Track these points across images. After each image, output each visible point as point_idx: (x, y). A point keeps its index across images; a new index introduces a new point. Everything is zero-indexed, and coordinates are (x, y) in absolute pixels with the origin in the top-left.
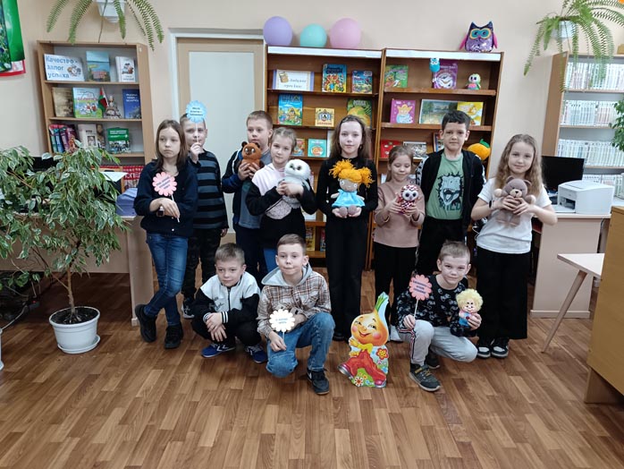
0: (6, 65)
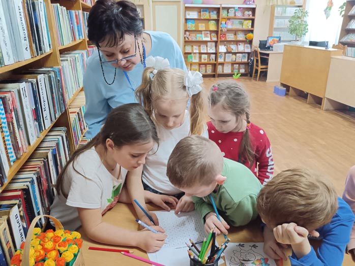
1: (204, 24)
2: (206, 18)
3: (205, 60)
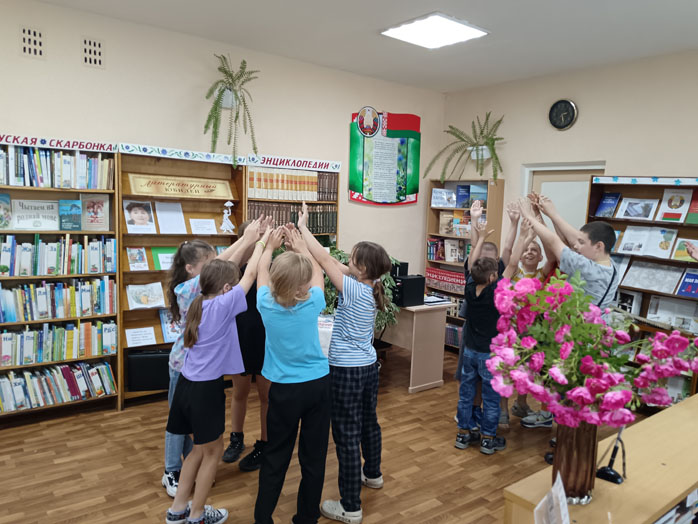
0: (402, 198)
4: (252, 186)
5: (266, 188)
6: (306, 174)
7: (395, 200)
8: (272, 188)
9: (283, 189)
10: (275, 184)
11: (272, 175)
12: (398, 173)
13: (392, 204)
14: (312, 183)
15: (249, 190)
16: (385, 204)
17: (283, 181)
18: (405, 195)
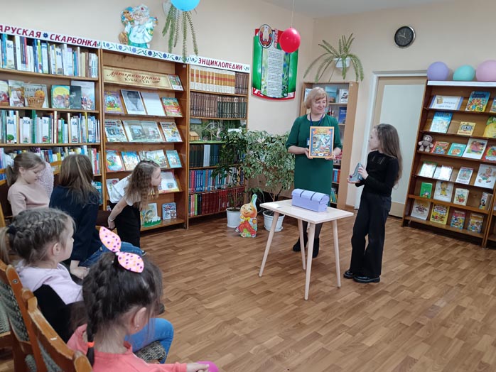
0: (285, 95)
1: (473, 124)
2: (476, 110)
3: (461, 200)
4: (193, 81)
5: (202, 82)
6: (228, 73)
7: (281, 96)
8: (205, 83)
9: (212, 83)
10: (207, 79)
11: (205, 72)
12: (283, 76)
13: (279, 99)
14: (232, 80)
15: (191, 83)
16: (274, 98)
17: (213, 78)
18: (287, 93)
